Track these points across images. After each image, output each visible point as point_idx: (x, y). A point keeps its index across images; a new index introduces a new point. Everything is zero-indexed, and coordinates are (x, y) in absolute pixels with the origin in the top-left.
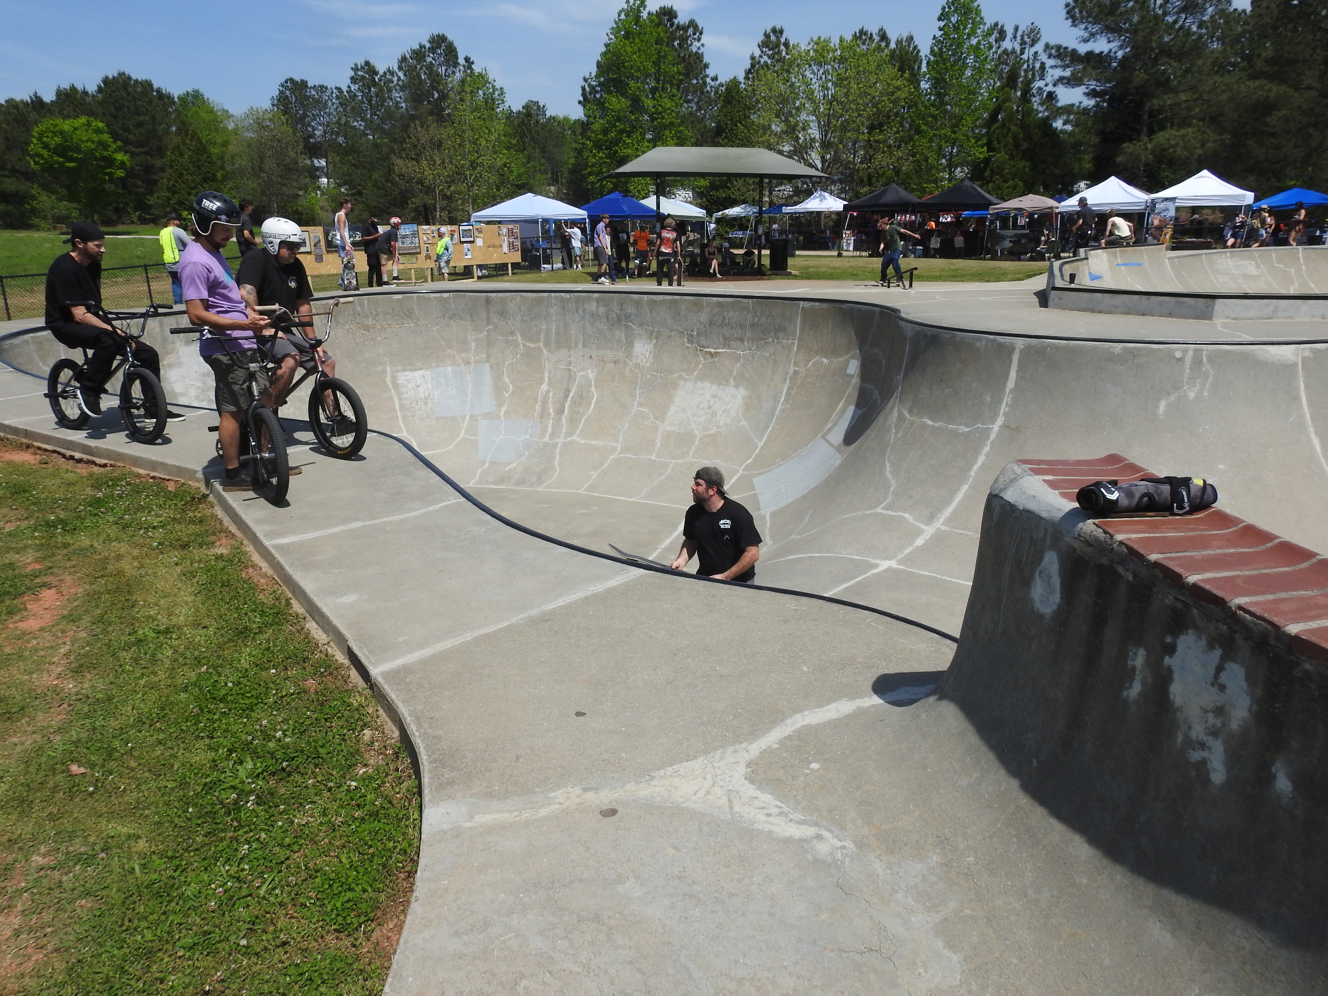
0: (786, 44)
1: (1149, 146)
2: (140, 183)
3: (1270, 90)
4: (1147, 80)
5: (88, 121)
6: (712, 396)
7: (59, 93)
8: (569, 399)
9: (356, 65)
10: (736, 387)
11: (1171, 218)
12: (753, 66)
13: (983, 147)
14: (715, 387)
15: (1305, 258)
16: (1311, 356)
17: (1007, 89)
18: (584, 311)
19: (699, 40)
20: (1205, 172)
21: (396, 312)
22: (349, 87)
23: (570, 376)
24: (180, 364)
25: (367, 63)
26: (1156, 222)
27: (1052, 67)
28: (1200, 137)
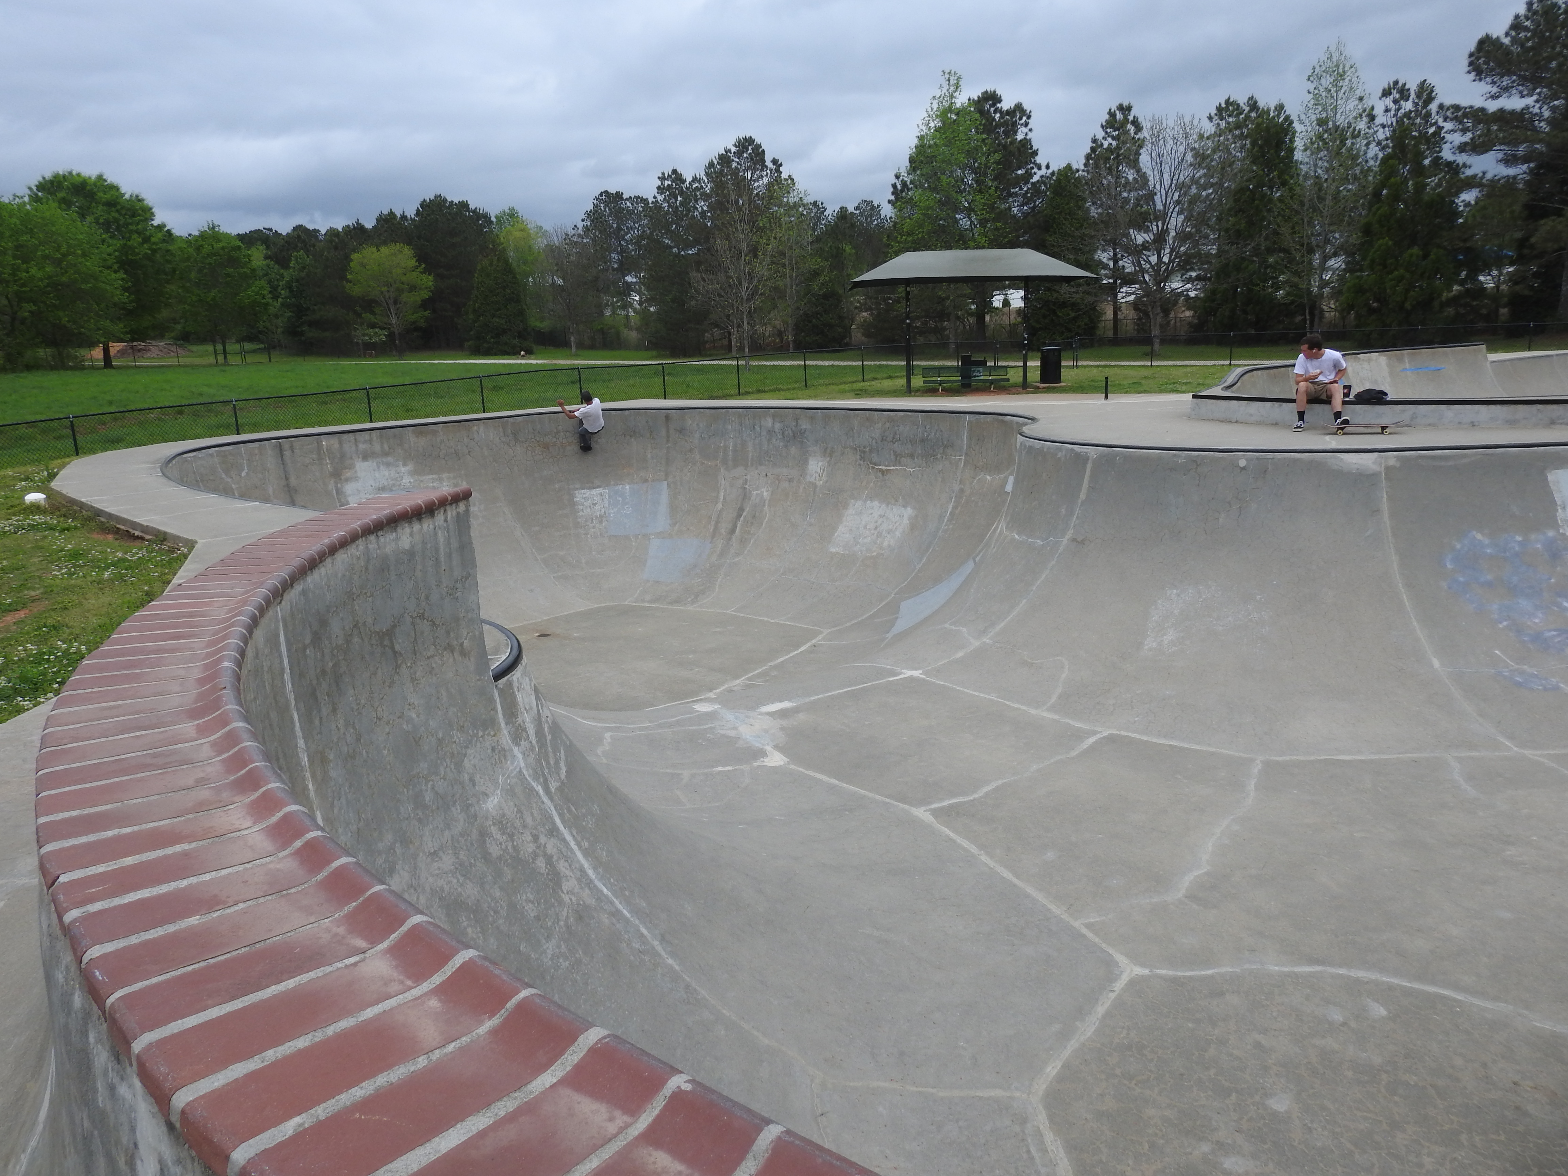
6: (881, 516)
7: (380, 218)
8: (742, 519)
9: (663, 174)
10: (905, 506)
12: (1093, 150)
14: (884, 506)
16: (1398, 465)
17: (1392, 161)
18: (761, 427)
19: (1026, 124)
22: (655, 197)
23: (745, 494)
25: (675, 171)
27: (1449, 132)
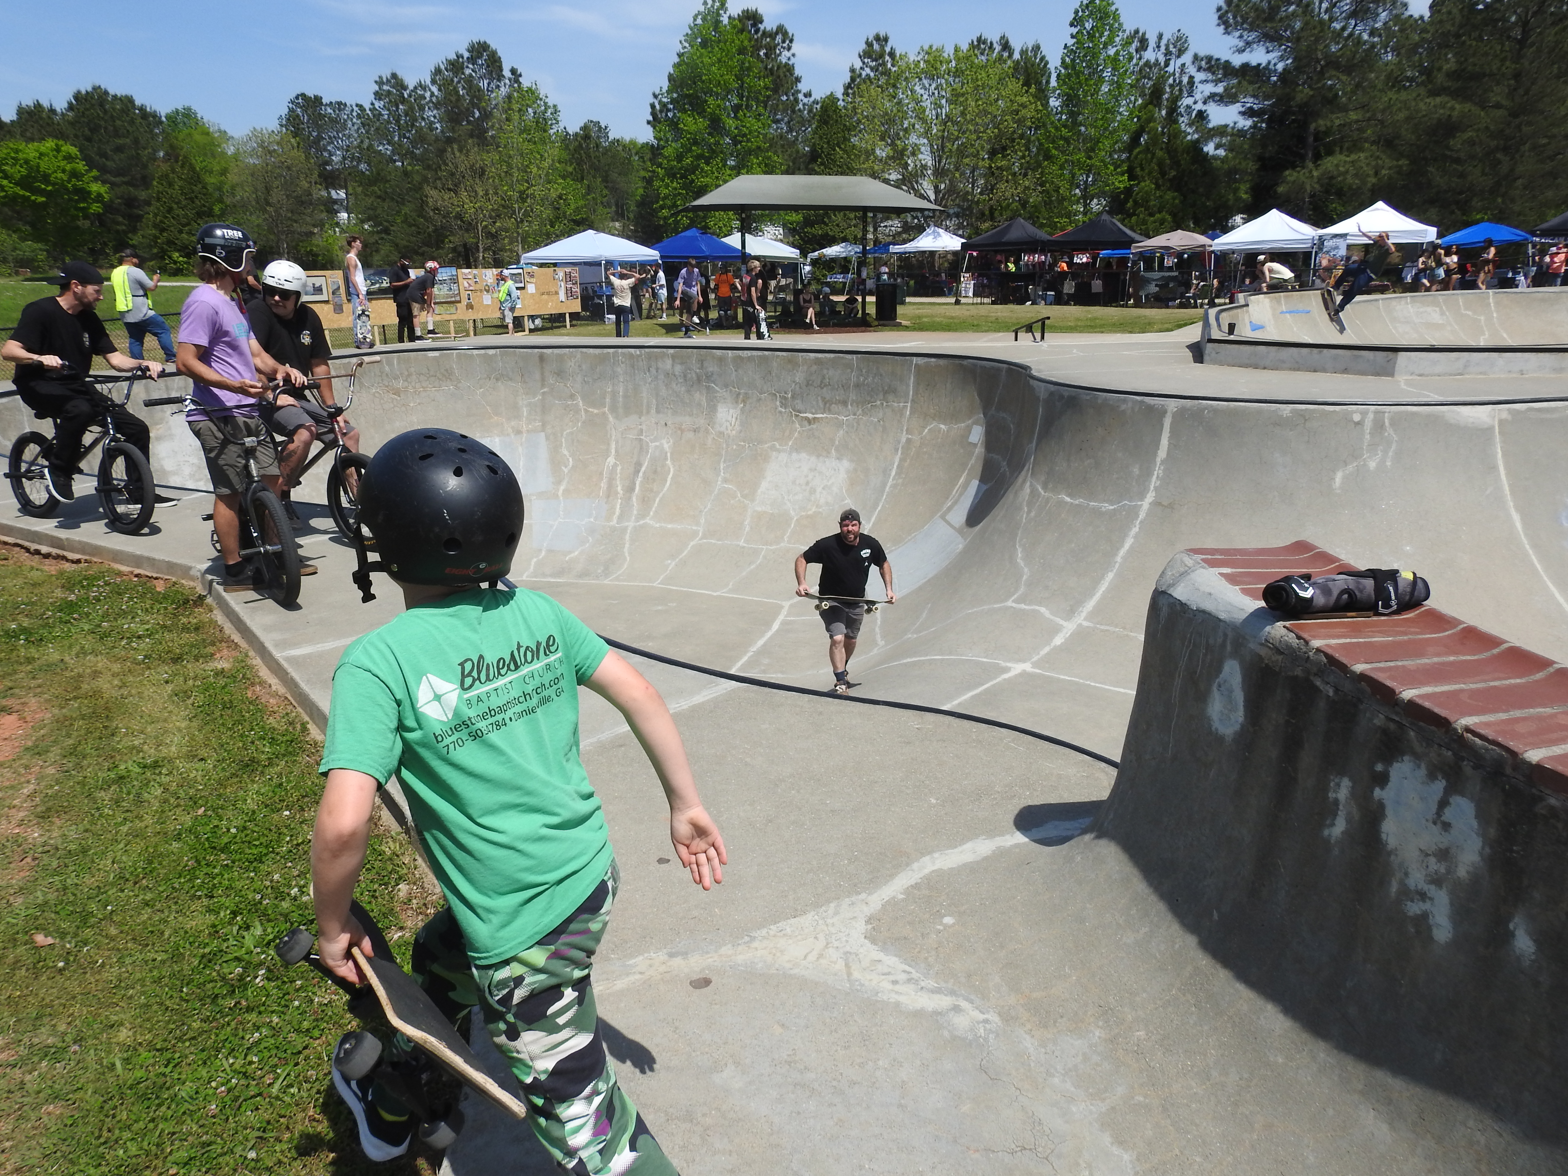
0: (892, 54)
1: (1315, 174)
2: (121, 219)
3: (1453, 109)
4: (1312, 96)
5: (57, 145)
6: (811, 470)
7: (21, 111)
8: (641, 474)
9: (380, 77)
10: (839, 459)
11: (1342, 257)
12: (853, 79)
13: (1123, 175)
14: (813, 459)
15: (1497, 304)
16: (1509, 418)
17: (1150, 107)
18: (657, 369)
19: (789, 49)
20: (1380, 204)
21: (432, 373)
22: (372, 104)
23: (641, 448)
24: (171, 437)
25: (394, 76)
26: (1325, 263)
27: (1202, 82)
28: (1374, 163)
